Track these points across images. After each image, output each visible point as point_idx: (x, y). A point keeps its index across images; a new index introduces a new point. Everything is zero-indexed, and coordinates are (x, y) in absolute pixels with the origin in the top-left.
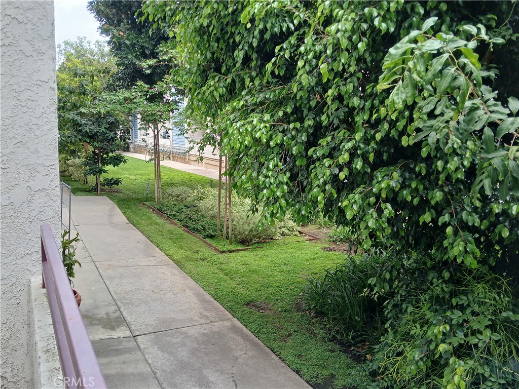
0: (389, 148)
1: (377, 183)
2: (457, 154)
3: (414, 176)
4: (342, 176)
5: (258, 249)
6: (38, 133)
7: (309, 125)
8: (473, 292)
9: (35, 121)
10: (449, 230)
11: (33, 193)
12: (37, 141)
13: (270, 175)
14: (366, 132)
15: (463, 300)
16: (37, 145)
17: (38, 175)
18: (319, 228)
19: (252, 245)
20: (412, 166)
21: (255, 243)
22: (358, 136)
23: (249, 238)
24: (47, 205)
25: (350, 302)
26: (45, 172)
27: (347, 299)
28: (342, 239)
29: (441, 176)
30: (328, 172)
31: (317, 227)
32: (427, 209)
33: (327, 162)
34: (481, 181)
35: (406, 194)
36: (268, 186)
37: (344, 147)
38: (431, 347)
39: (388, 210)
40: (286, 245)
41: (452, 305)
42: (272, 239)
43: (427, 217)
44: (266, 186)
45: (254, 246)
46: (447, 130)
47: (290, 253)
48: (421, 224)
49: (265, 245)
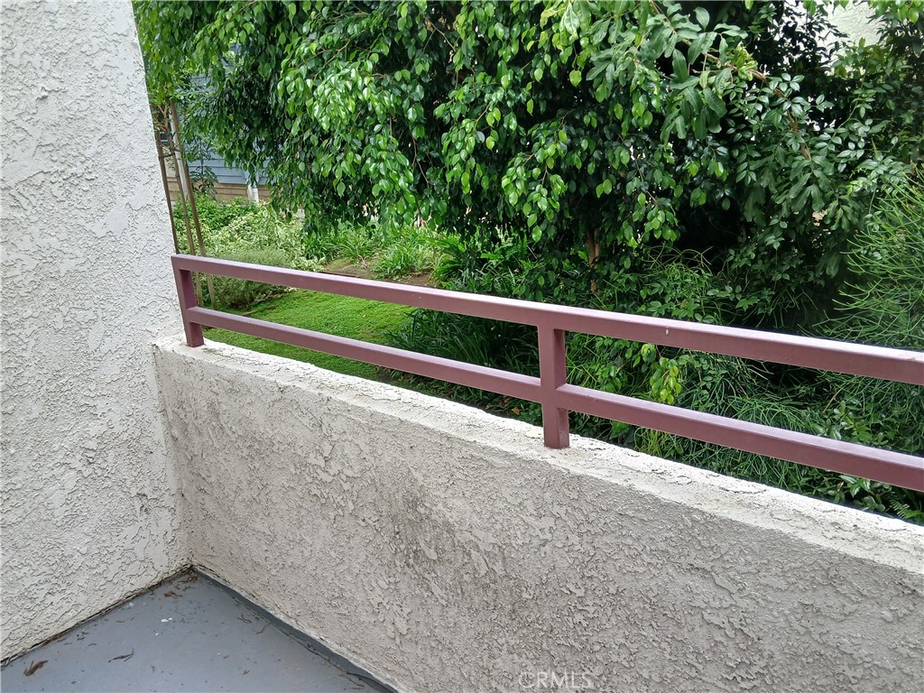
0: (545, 94)
1: (540, 147)
2: (643, 92)
3: (583, 132)
4: (491, 143)
5: (268, 311)
6: (127, 118)
7: (423, 72)
8: (665, 277)
9: (120, 99)
10: (641, 197)
11: (134, 213)
12: (128, 131)
13: (384, 157)
14: (515, 74)
15: (658, 288)
16: (128, 138)
17: (137, 184)
18: (352, 262)
19: (255, 306)
20: (577, 117)
21: (260, 302)
22: (506, 80)
23: (247, 296)
24: (156, 229)
25: (467, 348)
26: (146, 179)
27: (461, 344)
28: (399, 271)
29: (623, 125)
30: (472, 140)
31: (348, 262)
32: (604, 175)
33: (468, 124)
34: (672, 120)
35: (576, 160)
36: (383, 173)
37: (490, 100)
38: (626, 356)
39: (559, 184)
40: (312, 296)
41: (641, 298)
42: (281, 292)
43: (606, 187)
44: (380, 175)
45: (260, 308)
46: (631, 59)
47: (326, 307)
48: (599, 196)
49: (277, 303)
